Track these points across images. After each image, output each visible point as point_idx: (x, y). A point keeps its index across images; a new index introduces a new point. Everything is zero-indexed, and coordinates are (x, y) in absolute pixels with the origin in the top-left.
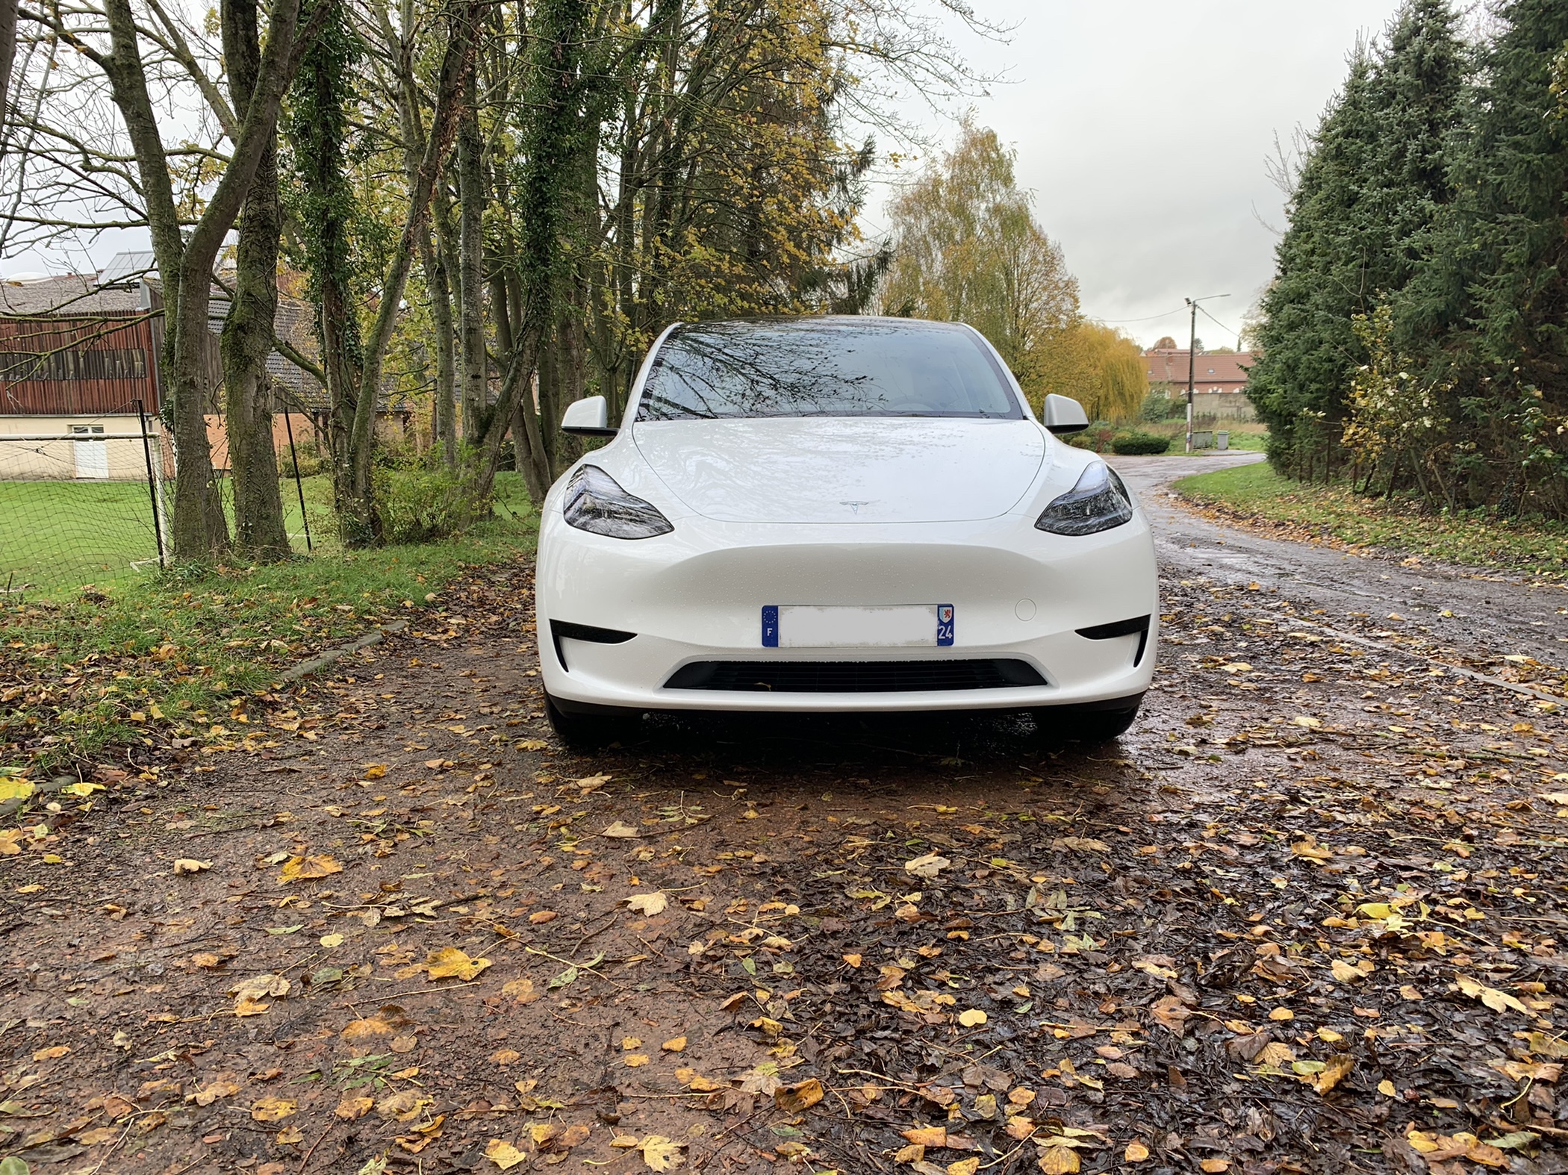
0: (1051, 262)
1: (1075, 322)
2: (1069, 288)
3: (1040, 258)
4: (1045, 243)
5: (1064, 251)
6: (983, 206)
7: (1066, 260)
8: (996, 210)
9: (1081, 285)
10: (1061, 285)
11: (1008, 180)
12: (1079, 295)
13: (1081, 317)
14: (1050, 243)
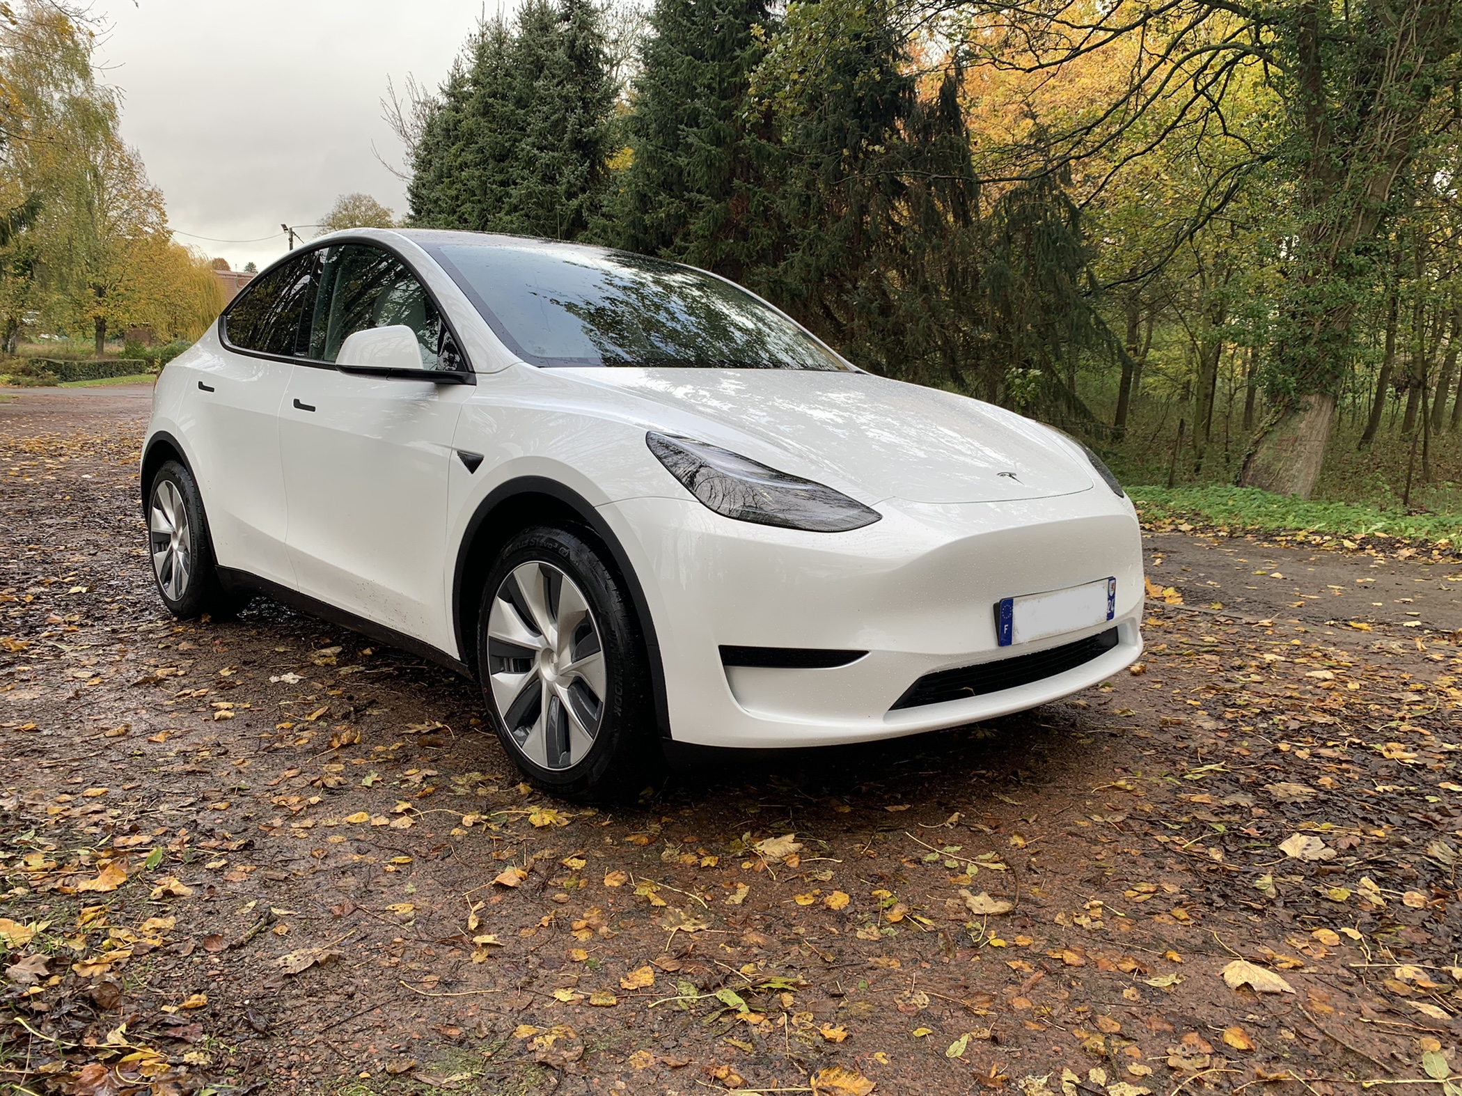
0: (129, 169)
1: (163, 237)
2: (153, 199)
3: (116, 162)
4: (120, 148)
5: (144, 159)
6: (57, 96)
7: (147, 168)
8: (73, 103)
9: (166, 197)
10: (145, 195)
11: (85, 72)
12: (165, 208)
13: (170, 232)
14: (126, 147)
